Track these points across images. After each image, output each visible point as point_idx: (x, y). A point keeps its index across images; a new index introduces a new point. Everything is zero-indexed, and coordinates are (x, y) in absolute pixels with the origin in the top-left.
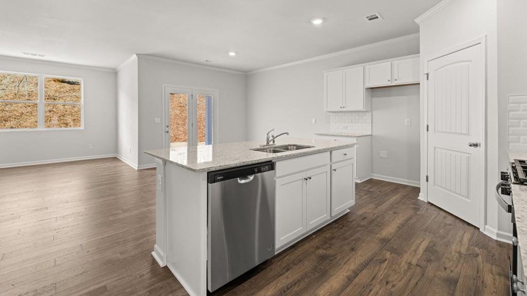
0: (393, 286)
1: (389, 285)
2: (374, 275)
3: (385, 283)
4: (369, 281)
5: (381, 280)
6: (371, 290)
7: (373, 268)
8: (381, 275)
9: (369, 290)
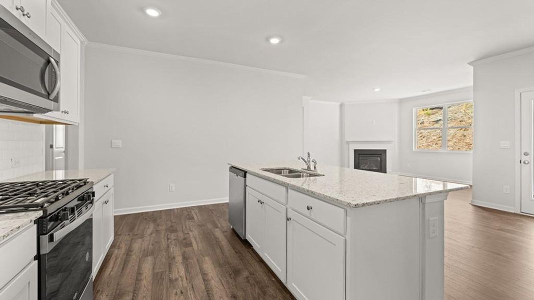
0: (176, 294)
1: (180, 292)
2: (195, 290)
3: (183, 291)
4: (193, 283)
5: (187, 291)
6: (187, 279)
7: (202, 295)
8: (190, 294)
9: (188, 278)
